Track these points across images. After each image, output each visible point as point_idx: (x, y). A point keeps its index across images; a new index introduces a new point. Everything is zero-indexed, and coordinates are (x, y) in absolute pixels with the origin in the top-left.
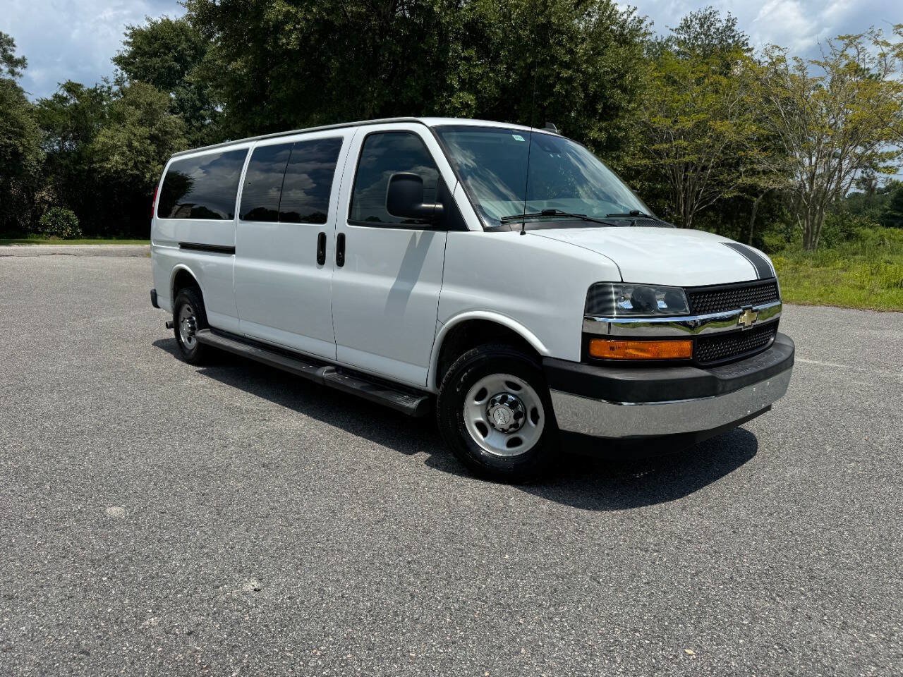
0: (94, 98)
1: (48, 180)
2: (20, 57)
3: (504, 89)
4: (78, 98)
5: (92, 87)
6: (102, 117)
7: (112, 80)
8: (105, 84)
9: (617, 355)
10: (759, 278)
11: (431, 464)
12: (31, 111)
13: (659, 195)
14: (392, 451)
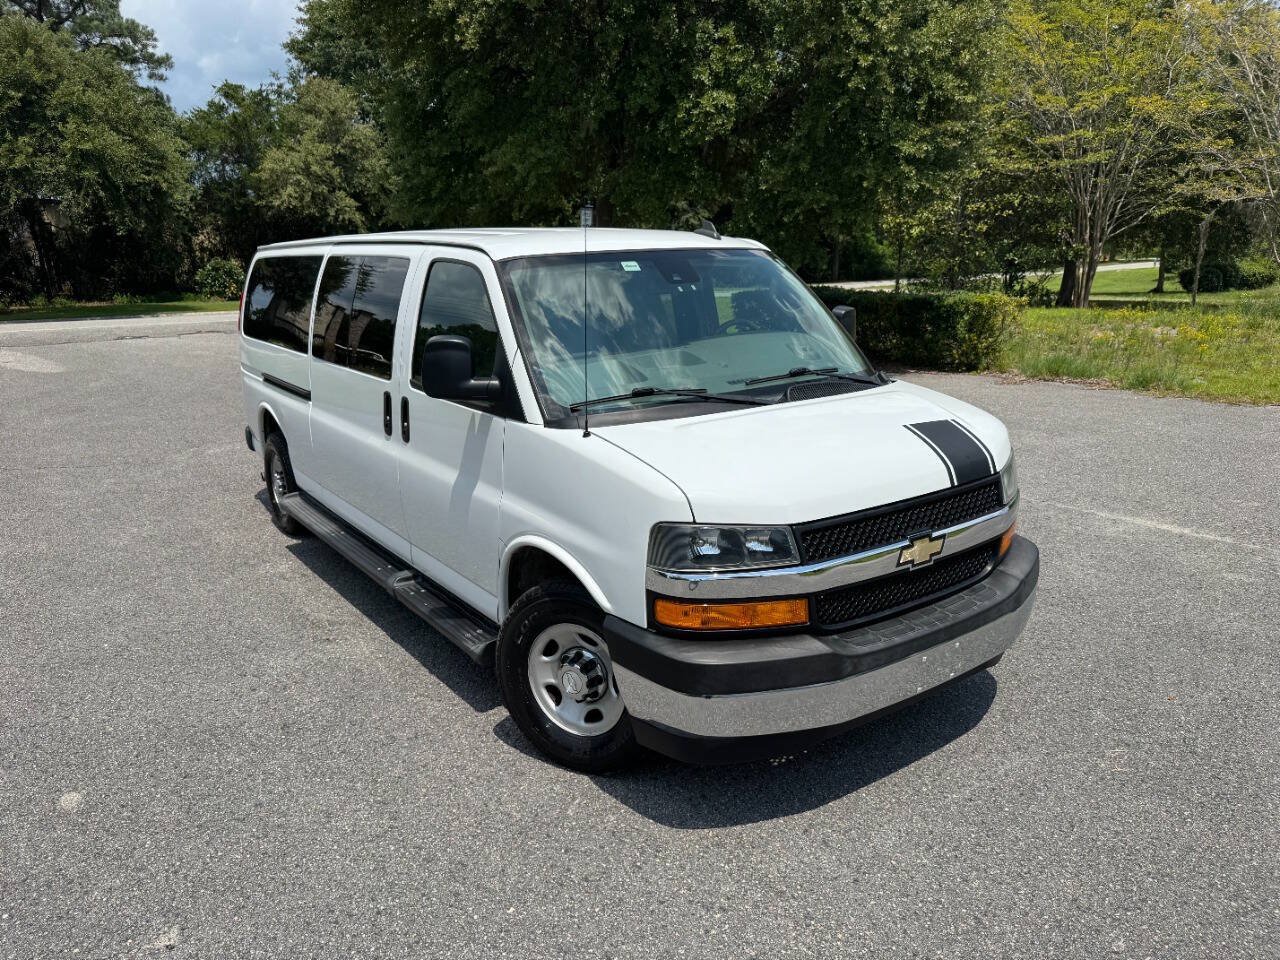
0: (259, 104)
1: (207, 219)
2: (164, 55)
3: (782, 82)
4: (239, 104)
5: (256, 88)
6: (270, 129)
7: (284, 73)
8: (274, 81)
9: (693, 622)
10: (956, 484)
11: (501, 731)
12: (179, 130)
13: (1052, 213)
14: (461, 705)
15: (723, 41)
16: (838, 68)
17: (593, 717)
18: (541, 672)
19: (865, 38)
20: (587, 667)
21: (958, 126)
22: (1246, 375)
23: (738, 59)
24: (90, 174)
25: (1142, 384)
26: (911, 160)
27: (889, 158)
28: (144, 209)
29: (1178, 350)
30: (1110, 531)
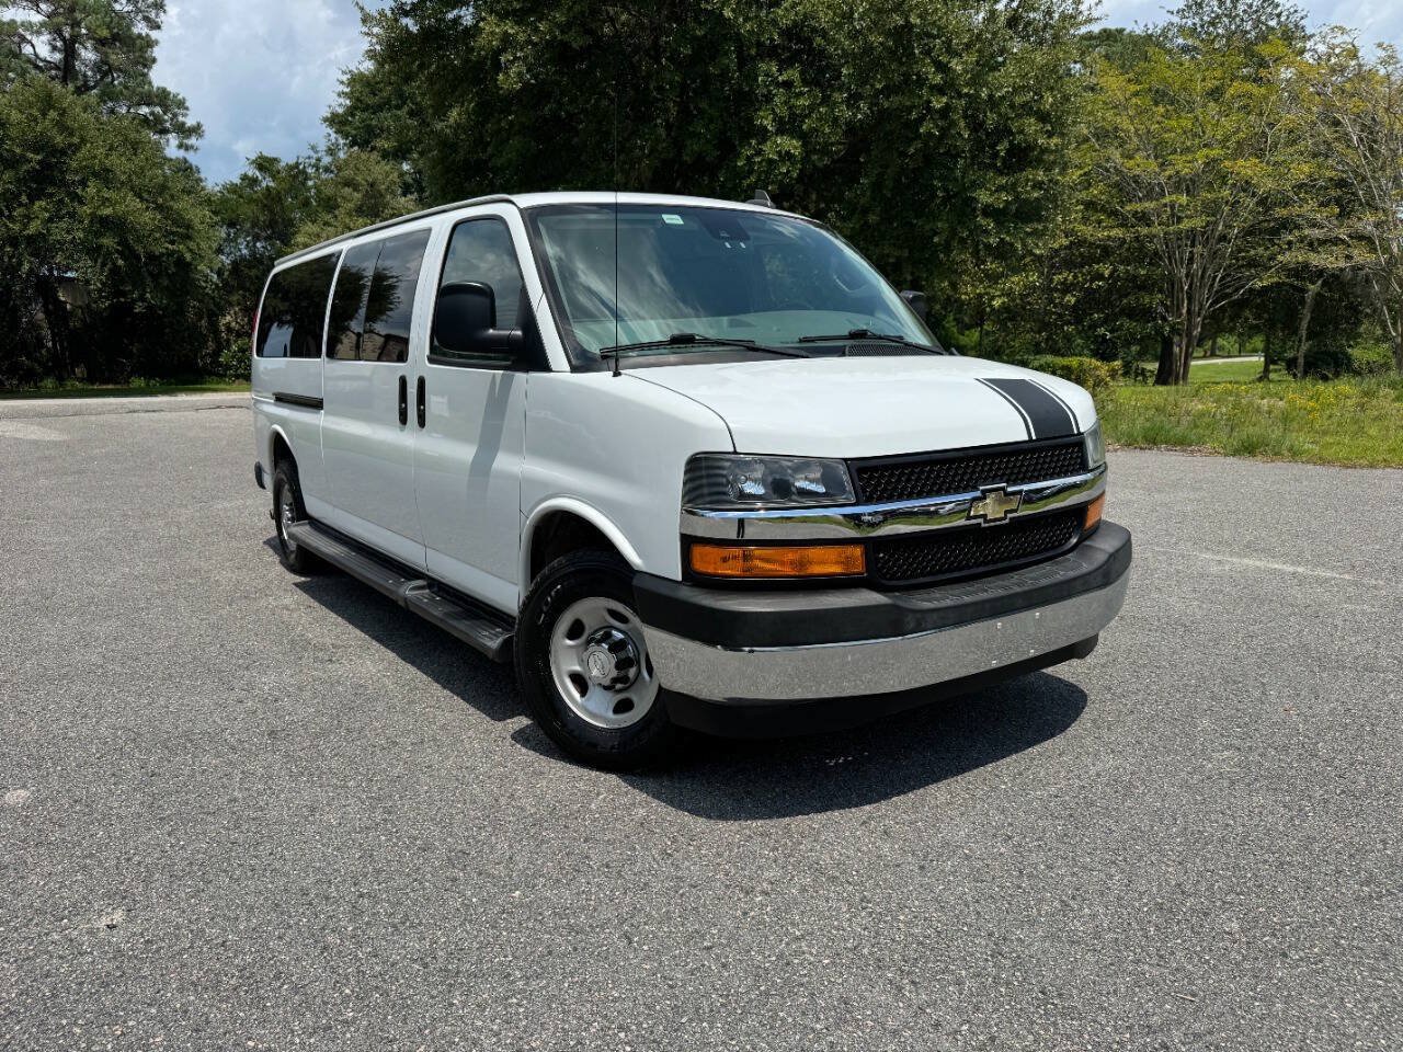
0: (295, 177)
1: (234, 298)
2: (194, 123)
3: (851, 129)
4: (274, 178)
5: (292, 162)
6: (306, 203)
7: (322, 146)
8: (311, 153)
9: (732, 570)
10: (1034, 438)
11: (520, 737)
12: (209, 201)
13: (1145, 286)
14: (475, 716)
15: (788, 85)
16: (909, 110)
17: (623, 707)
18: (565, 659)
19: (938, 79)
20: (616, 647)
21: (1041, 175)
22: (1362, 441)
23: (803, 102)
24: (108, 241)
25: (1249, 449)
26: (988, 211)
27: (965, 207)
28: (165, 282)
29: (1286, 418)
30: (1214, 569)
